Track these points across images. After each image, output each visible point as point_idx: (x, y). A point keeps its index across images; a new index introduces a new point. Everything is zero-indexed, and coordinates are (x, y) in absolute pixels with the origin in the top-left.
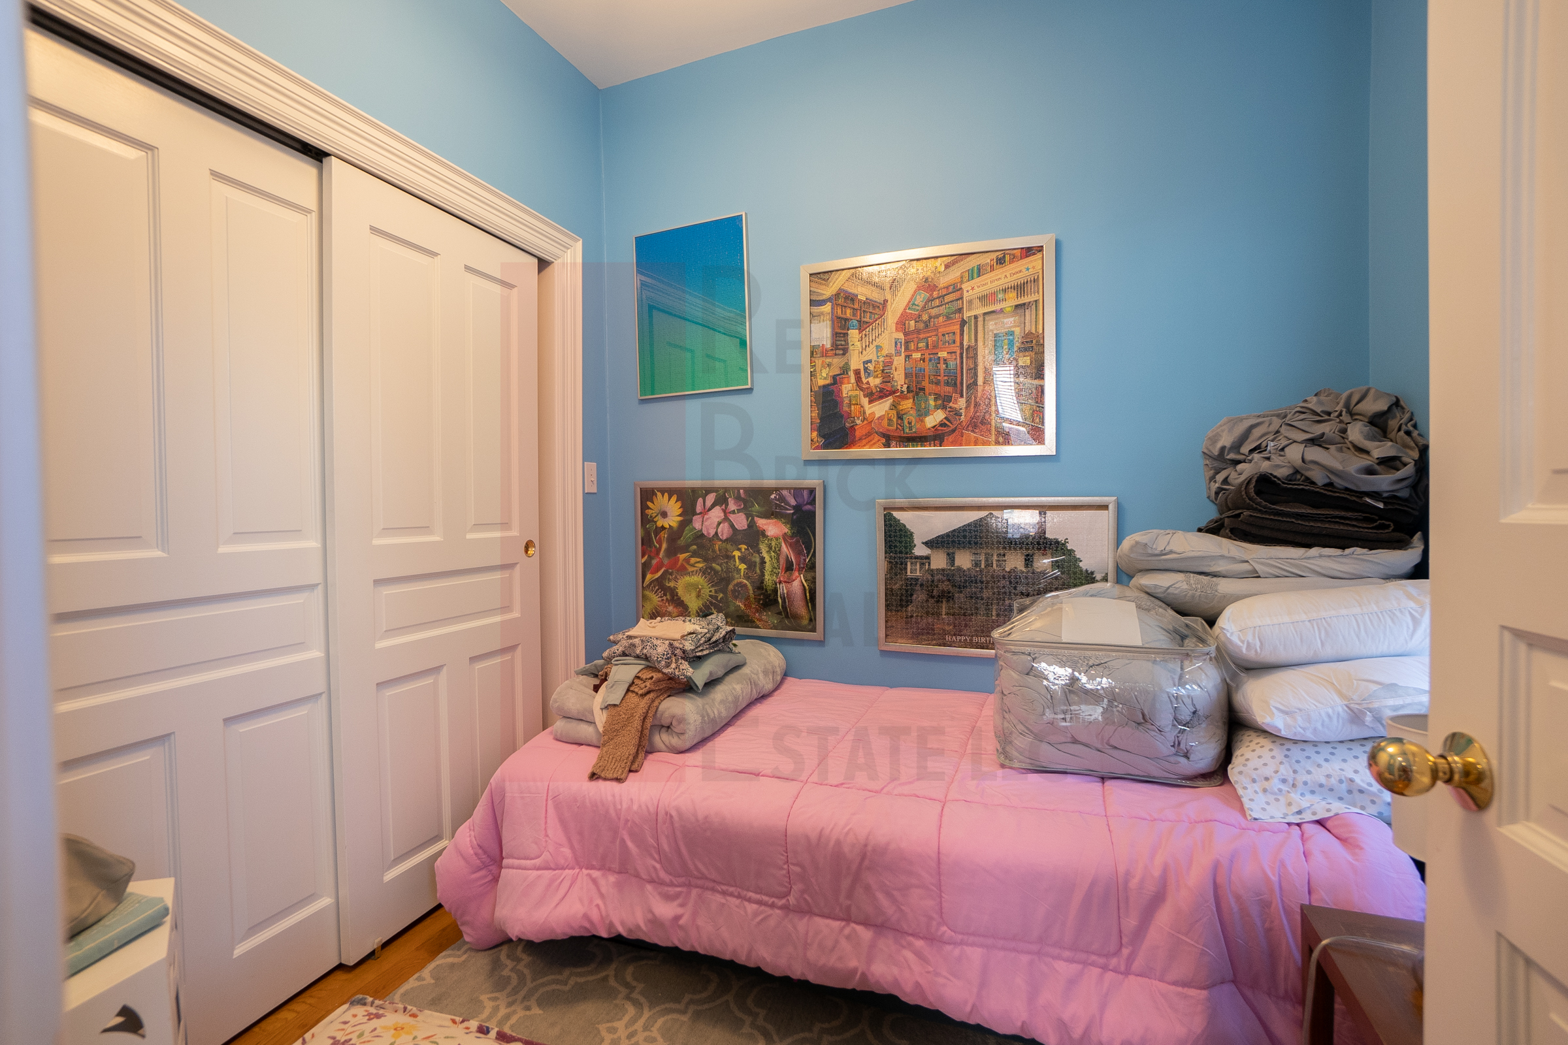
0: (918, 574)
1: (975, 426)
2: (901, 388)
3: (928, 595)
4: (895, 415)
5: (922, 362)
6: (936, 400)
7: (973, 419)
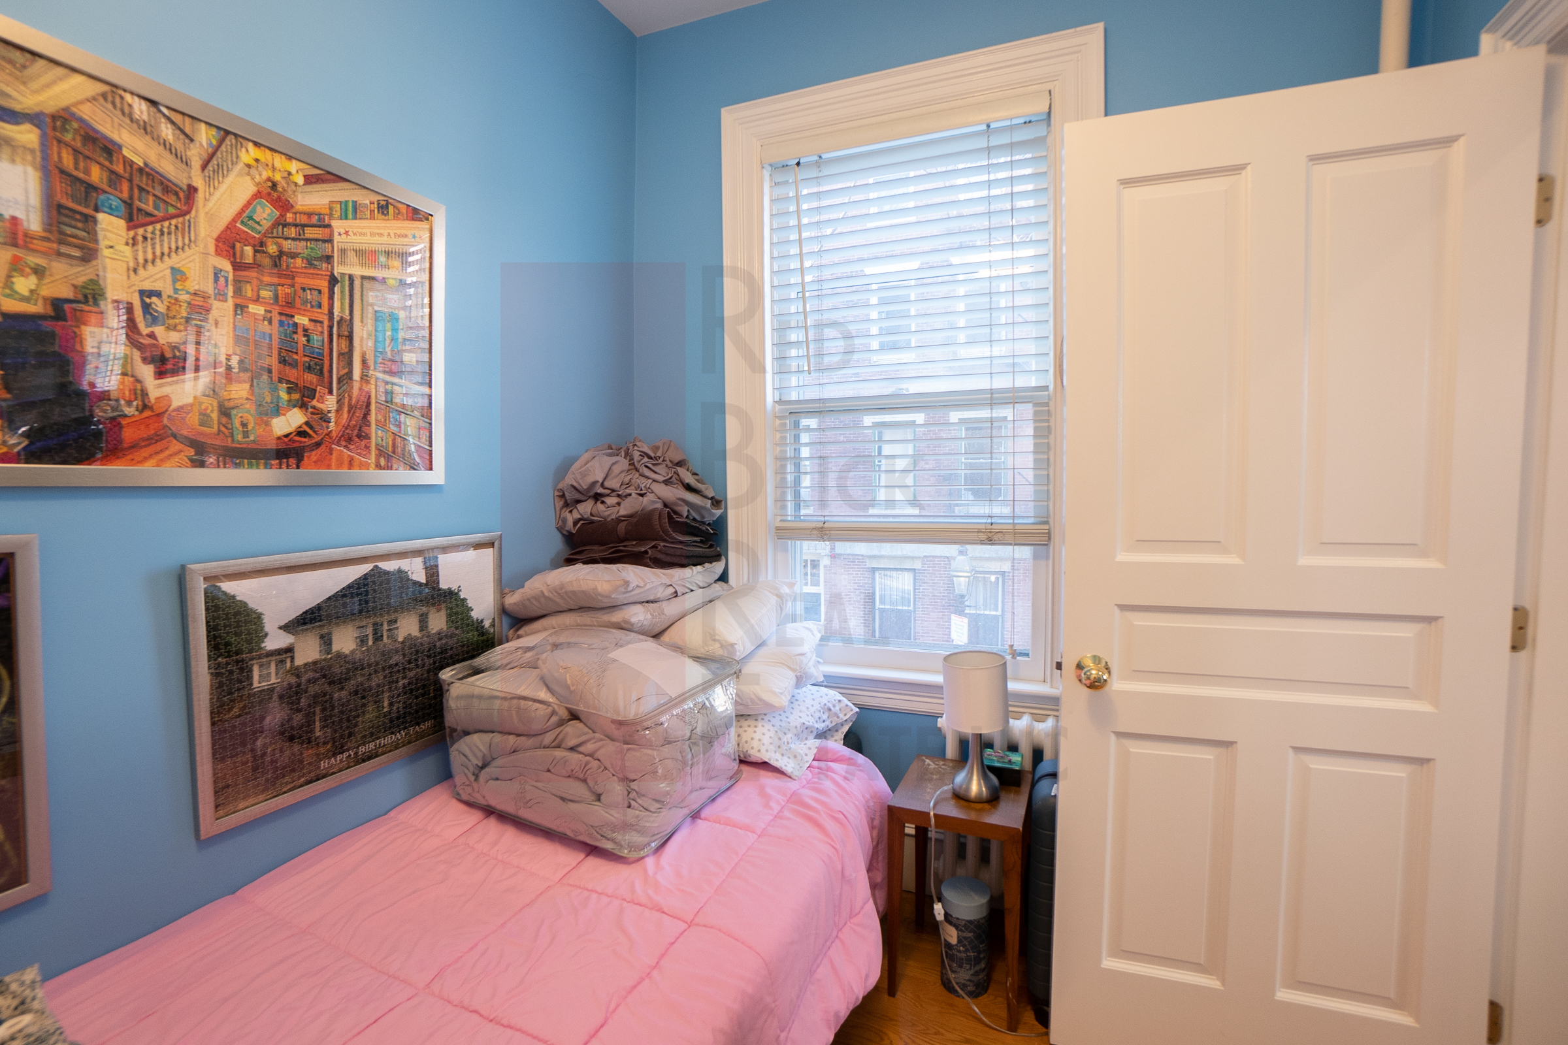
0: (273, 680)
1: (349, 440)
2: (228, 360)
3: (291, 709)
4: (216, 408)
5: (266, 323)
6: (289, 391)
7: (346, 429)
